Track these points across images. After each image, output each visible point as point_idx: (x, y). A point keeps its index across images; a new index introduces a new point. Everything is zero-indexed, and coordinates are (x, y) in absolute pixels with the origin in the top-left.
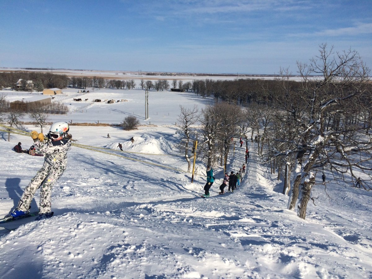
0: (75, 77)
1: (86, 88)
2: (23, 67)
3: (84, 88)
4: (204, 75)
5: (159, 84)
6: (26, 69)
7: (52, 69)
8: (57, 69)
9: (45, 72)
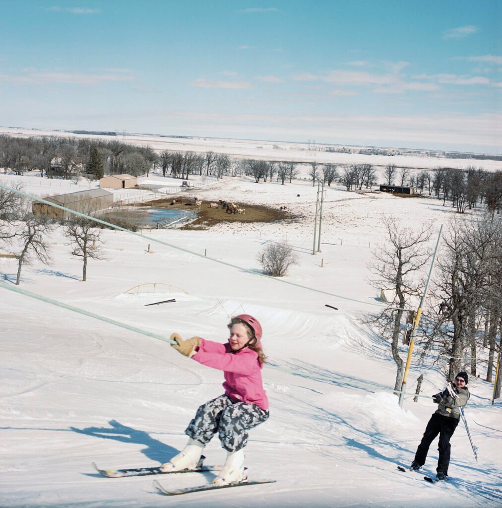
0: (170, 152)
1: (189, 177)
2: (69, 129)
3: (185, 177)
4: (464, 156)
5: (352, 175)
6: (75, 132)
7: (124, 135)
8: (134, 135)
9: (108, 139)
